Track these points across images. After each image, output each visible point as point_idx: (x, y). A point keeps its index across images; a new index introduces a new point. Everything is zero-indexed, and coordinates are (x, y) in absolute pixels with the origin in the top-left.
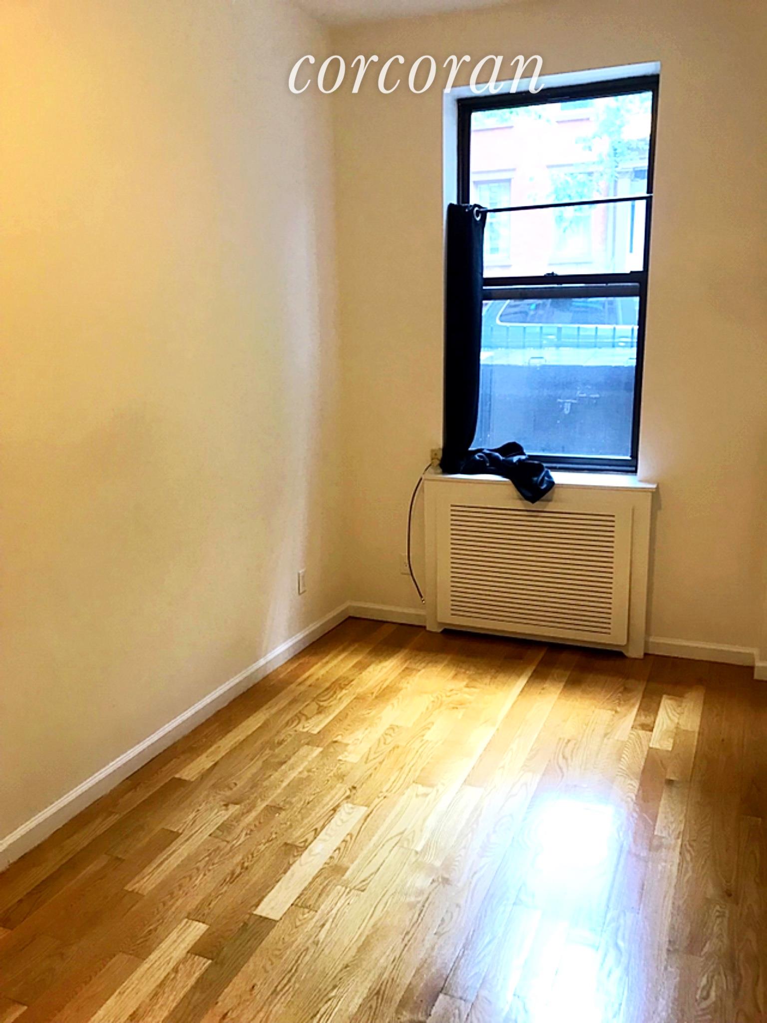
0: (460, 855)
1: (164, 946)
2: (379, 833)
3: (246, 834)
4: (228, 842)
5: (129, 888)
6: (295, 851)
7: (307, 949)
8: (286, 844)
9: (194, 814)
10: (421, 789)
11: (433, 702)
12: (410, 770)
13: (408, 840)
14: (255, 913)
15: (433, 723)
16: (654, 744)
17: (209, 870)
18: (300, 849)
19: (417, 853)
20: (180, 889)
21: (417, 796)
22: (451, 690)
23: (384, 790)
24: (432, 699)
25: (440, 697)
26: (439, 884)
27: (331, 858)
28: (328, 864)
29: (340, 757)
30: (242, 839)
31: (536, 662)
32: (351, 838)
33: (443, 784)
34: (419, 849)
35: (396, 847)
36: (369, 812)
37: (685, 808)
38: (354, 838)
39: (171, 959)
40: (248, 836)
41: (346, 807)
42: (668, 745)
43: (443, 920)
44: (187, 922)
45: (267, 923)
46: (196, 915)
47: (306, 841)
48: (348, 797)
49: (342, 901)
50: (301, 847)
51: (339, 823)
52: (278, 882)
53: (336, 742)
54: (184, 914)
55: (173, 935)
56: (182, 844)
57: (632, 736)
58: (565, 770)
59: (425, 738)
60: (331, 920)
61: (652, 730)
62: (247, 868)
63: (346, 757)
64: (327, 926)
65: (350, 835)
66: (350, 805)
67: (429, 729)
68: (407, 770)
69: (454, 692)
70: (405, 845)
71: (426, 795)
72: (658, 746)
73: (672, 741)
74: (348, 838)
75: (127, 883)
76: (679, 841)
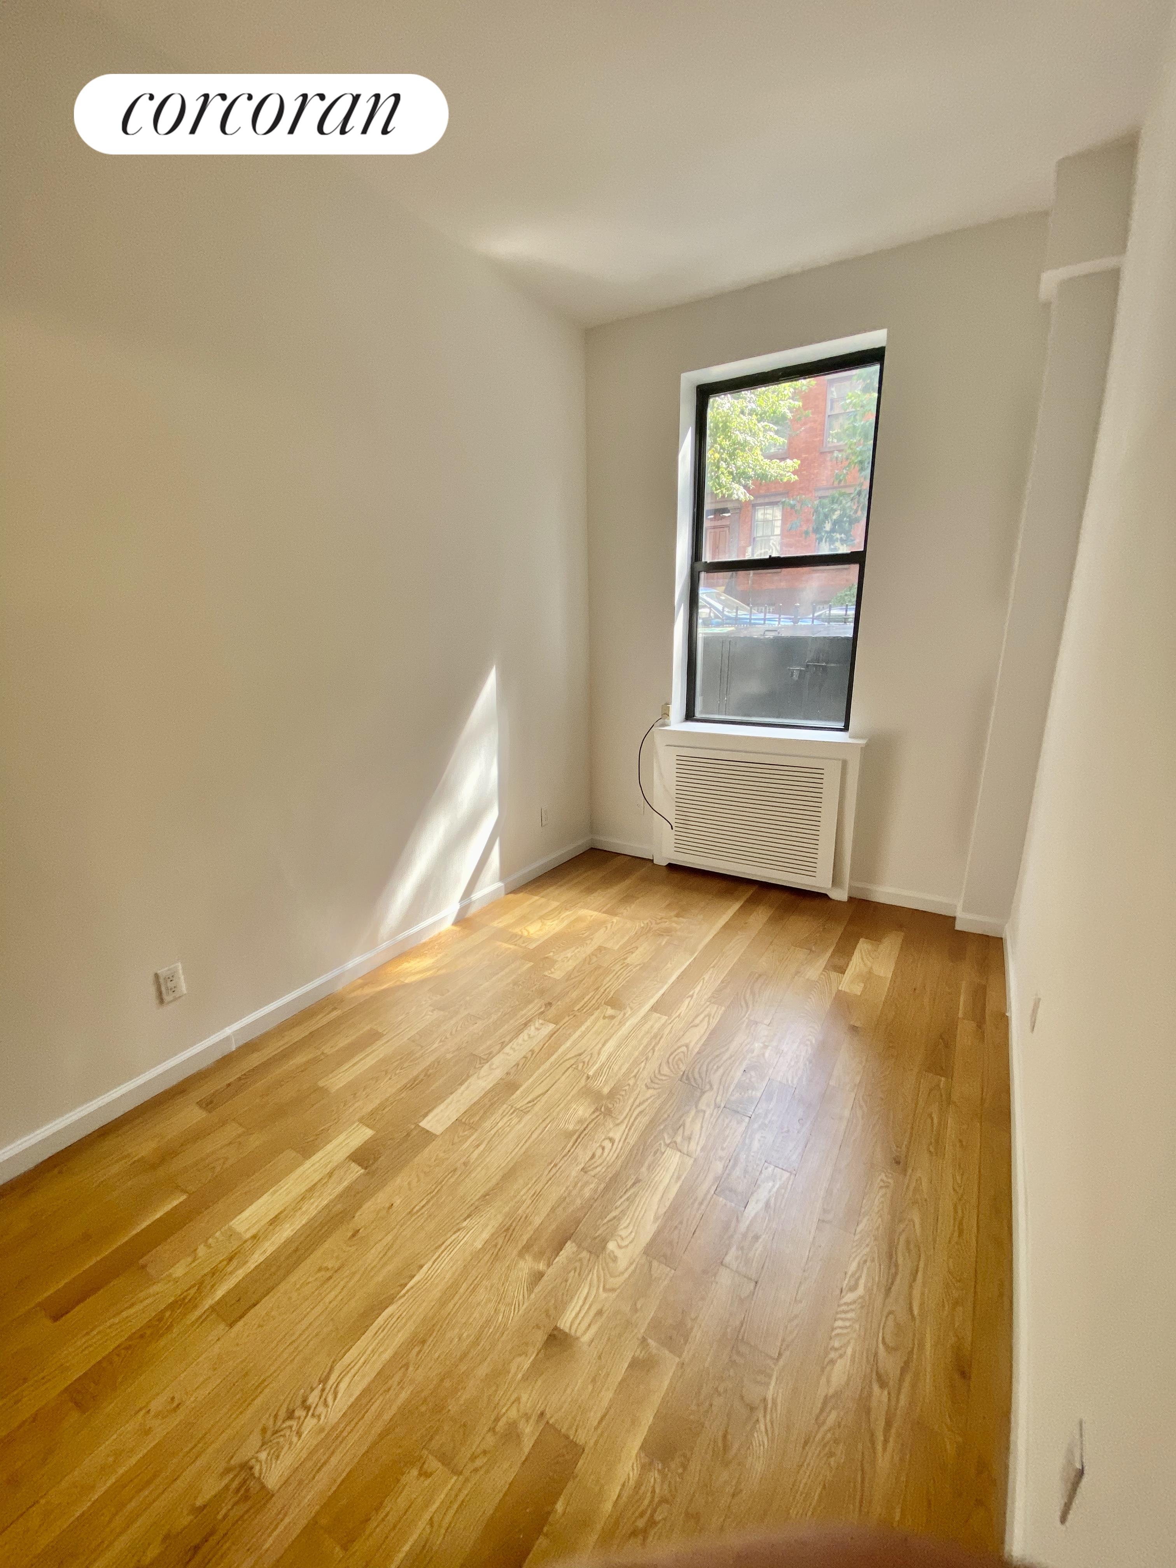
0: (629, 1085)
1: (329, 1147)
2: (560, 1050)
3: (441, 1041)
4: (422, 1047)
5: (321, 1084)
6: (478, 1062)
7: (455, 1170)
8: (472, 1054)
9: (403, 1016)
10: (610, 1011)
11: (643, 927)
12: (605, 990)
13: (584, 1062)
14: (421, 1124)
15: (637, 948)
16: (844, 987)
17: (396, 1074)
18: (482, 1061)
19: (588, 1077)
20: (364, 1090)
21: (604, 1018)
22: (661, 918)
23: (576, 1009)
24: (642, 925)
25: (650, 924)
26: (600, 1114)
27: (507, 1073)
28: (504, 1079)
29: (546, 973)
30: (436, 1045)
31: (744, 898)
32: (532, 1055)
33: (631, 1009)
34: (591, 1073)
35: (570, 1070)
36: (555, 1030)
37: (865, 1058)
38: (534, 1055)
39: (330, 1162)
40: (441, 1044)
41: (538, 1023)
42: (857, 989)
43: (593, 1156)
44: (357, 1126)
45: (428, 1136)
46: (366, 1121)
47: (490, 1053)
48: (542, 1013)
49: (505, 1119)
50: (484, 1059)
51: (526, 1038)
52: (452, 1093)
53: (547, 958)
54: (357, 1117)
55: (342, 1137)
56: (383, 1045)
57: (822, 976)
58: (750, 1003)
59: (628, 961)
60: (486, 1142)
61: (844, 973)
62: (429, 1076)
63: (552, 973)
64: (481, 1148)
65: (532, 1051)
66: (541, 1021)
67: (632, 953)
68: (602, 990)
69: (663, 920)
70: (580, 1067)
71: (612, 1017)
72: (847, 990)
73: (862, 985)
74: (529, 1055)
75: (321, 1079)
76: (853, 1095)
